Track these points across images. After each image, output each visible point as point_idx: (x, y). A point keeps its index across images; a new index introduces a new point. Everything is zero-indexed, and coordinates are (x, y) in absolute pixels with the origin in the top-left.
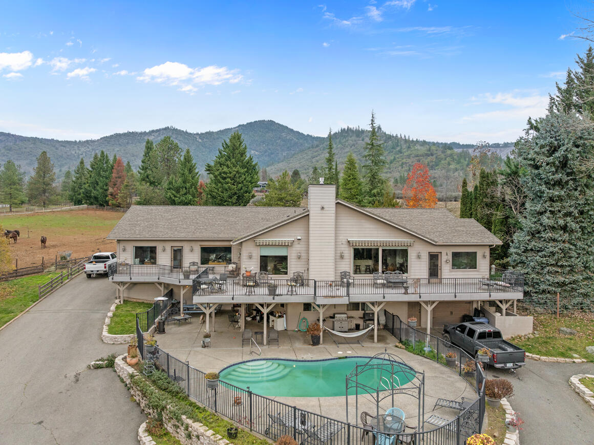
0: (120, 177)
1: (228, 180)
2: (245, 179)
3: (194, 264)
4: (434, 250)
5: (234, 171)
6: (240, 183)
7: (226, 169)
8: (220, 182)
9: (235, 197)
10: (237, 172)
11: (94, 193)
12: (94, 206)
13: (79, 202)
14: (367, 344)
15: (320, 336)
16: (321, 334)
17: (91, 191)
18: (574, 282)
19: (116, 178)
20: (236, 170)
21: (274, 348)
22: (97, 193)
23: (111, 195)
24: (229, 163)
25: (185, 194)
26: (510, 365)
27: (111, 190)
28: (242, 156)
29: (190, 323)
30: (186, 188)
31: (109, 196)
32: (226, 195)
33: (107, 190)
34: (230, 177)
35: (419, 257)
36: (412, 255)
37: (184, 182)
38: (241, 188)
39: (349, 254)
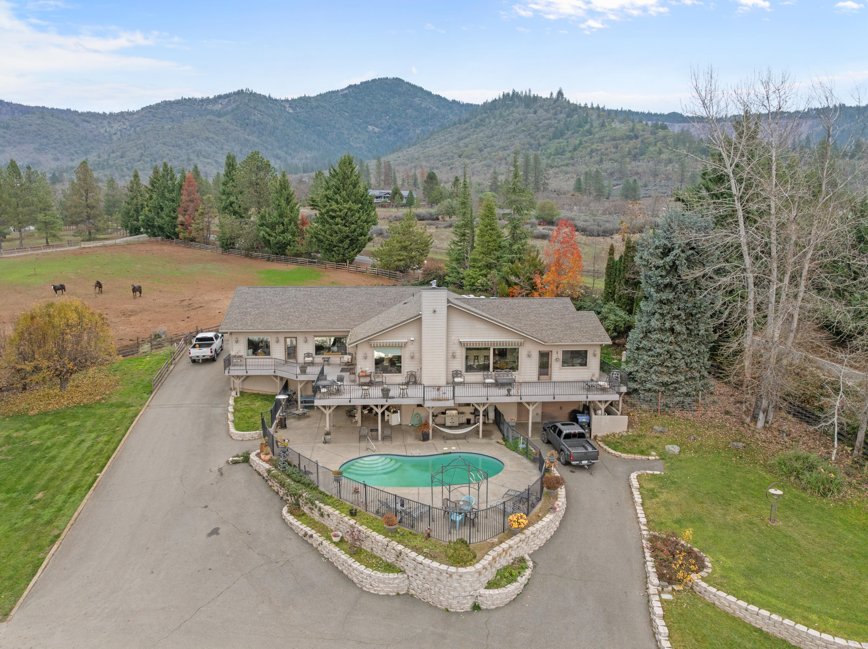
0: (191, 201)
1: (338, 220)
2: (359, 218)
3: (308, 355)
4: (545, 349)
5: (345, 208)
6: (353, 224)
7: (335, 206)
8: (328, 222)
9: (348, 241)
10: (349, 209)
11: (158, 222)
12: (159, 238)
13: (135, 231)
14: (472, 440)
15: (429, 434)
16: (431, 431)
17: (153, 219)
18: (677, 382)
19: (187, 201)
20: (347, 206)
21: (388, 443)
22: (163, 221)
23: (182, 225)
24: (337, 197)
25: (283, 232)
26: (584, 462)
27: (181, 218)
28: (354, 187)
29: (308, 417)
30: (283, 225)
31: (180, 226)
32: (335, 239)
33: (175, 218)
34: (340, 216)
35: (529, 356)
36: (522, 354)
37: (281, 216)
38: (355, 230)
39: (461, 353)
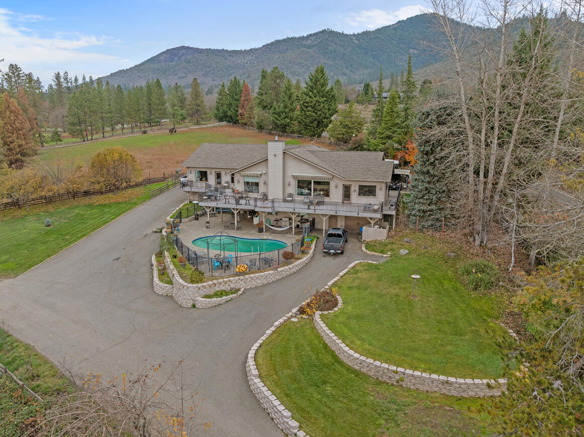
0: (247, 100)
3: (227, 182)
4: (347, 183)
6: (319, 111)
7: (308, 99)
8: (303, 110)
10: (317, 101)
11: (229, 113)
12: (231, 124)
13: (221, 120)
14: (288, 235)
15: (263, 228)
17: (227, 112)
19: (244, 100)
20: (316, 99)
22: (232, 113)
23: (241, 115)
25: (285, 118)
26: (332, 251)
27: (240, 111)
28: (322, 87)
30: (286, 113)
31: (240, 116)
33: (238, 111)
35: (336, 187)
36: (332, 185)
37: (285, 107)
39: (294, 183)
